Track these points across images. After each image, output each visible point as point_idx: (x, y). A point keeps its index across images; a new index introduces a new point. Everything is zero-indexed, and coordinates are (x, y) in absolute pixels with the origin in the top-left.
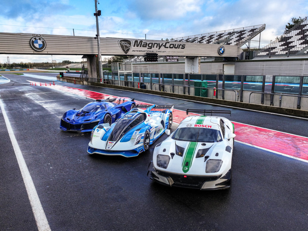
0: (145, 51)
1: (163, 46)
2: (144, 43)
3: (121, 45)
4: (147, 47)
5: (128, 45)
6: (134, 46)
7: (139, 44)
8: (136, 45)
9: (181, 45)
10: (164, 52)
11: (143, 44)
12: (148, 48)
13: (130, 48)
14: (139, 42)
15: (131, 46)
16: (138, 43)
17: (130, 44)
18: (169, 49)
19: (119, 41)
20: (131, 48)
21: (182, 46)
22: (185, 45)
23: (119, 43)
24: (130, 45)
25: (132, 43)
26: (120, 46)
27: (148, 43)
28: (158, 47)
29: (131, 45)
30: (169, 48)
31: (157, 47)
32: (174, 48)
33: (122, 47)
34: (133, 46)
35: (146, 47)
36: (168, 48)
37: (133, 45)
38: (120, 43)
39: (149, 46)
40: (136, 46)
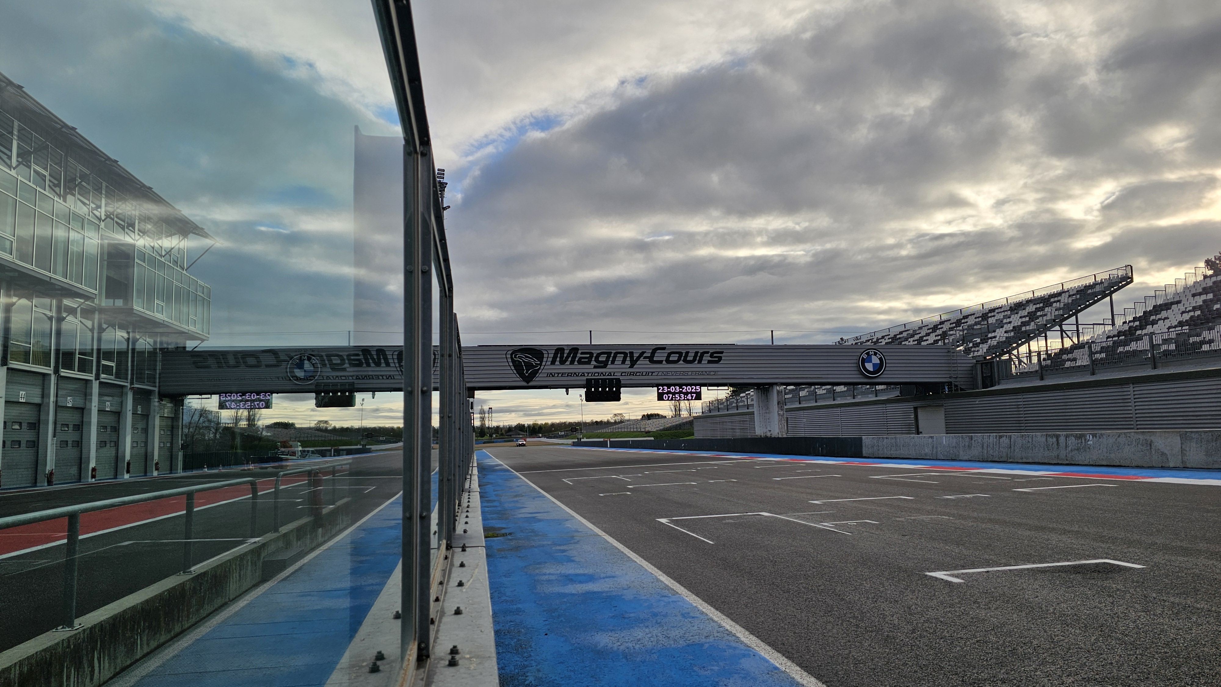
0: (586, 375)
1: (645, 358)
2: (582, 353)
3: (513, 361)
4: (593, 363)
5: (534, 361)
6: (553, 363)
7: (568, 357)
8: (558, 359)
9: (708, 352)
10: (647, 374)
11: (579, 355)
12: (595, 367)
13: (539, 369)
14: (566, 352)
15: (544, 363)
16: (565, 355)
17: (541, 358)
18: (665, 365)
19: (510, 352)
20: (542, 367)
21: (711, 356)
22: (722, 353)
23: (509, 356)
24: (541, 362)
25: (546, 356)
26: (511, 364)
27: (595, 352)
28: (628, 362)
29: (545, 359)
31: (623, 362)
33: (517, 366)
34: (549, 363)
35: (589, 363)
36: (660, 362)
37: (550, 360)
38: (512, 358)
39: (597, 360)
40: (557, 363)
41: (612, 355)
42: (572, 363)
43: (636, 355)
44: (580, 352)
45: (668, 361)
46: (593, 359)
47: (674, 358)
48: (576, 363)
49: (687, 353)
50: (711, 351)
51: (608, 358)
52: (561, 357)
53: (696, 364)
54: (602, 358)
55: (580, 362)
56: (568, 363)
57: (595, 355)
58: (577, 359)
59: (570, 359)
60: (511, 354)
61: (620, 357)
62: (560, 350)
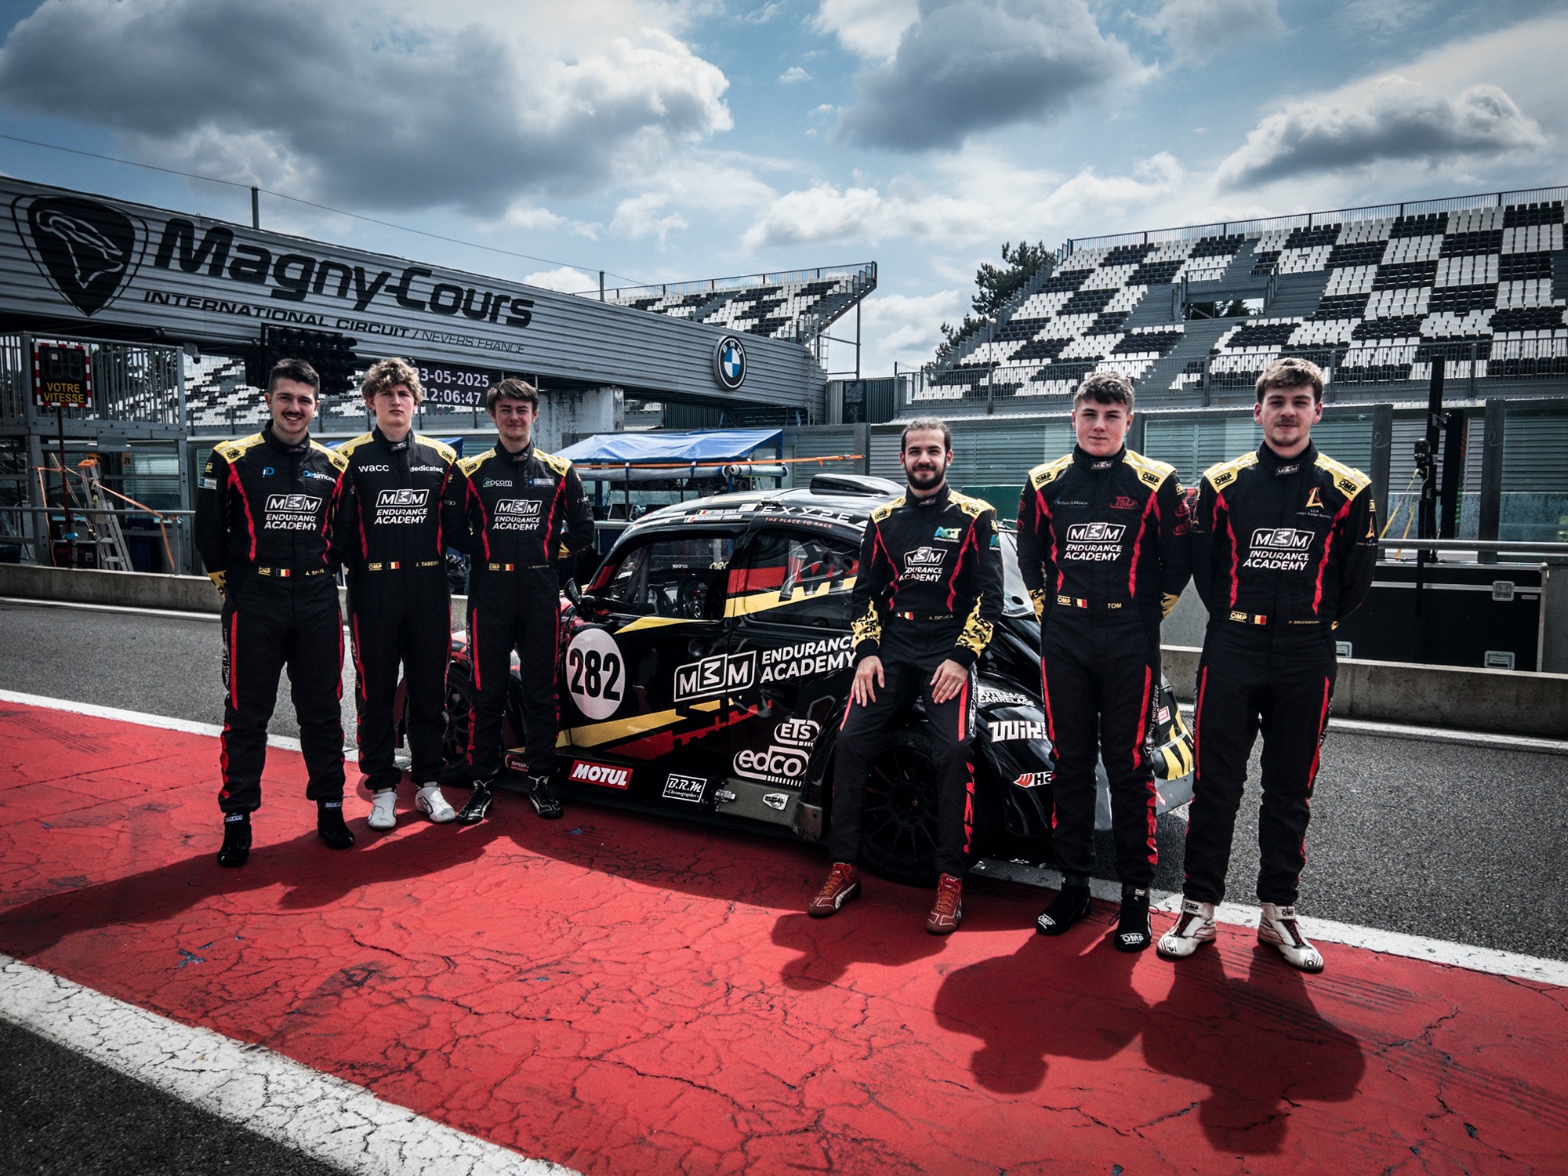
0: (254, 312)
1: (390, 289)
2: (241, 249)
3: (37, 234)
4: (271, 281)
5: (107, 248)
6: (162, 261)
7: (203, 252)
8: (176, 254)
9: (507, 299)
10: (394, 330)
11: (233, 252)
12: (276, 294)
13: (122, 273)
14: (200, 235)
15: (135, 259)
16: (196, 245)
17: (125, 240)
19: (26, 203)
20: (130, 270)
21: (514, 309)
22: (530, 304)
23: (22, 215)
24: (128, 252)
25: (140, 235)
26: (31, 242)
27: (277, 252)
28: (352, 294)
29: (138, 247)
30: (428, 308)
32: (460, 313)
33: (52, 252)
34: (149, 261)
35: (259, 279)
36: (419, 305)
37: (153, 250)
38: (32, 222)
39: (279, 276)
40: (174, 264)
41: (317, 268)
42: (215, 271)
43: (370, 279)
44: (235, 242)
45: (437, 308)
46: (271, 271)
47: (447, 300)
48: (226, 274)
49: (471, 292)
50: (514, 297)
51: (307, 273)
52: (186, 249)
53: (484, 324)
54: (293, 272)
55: (237, 274)
56: (204, 269)
57: (274, 260)
58: (228, 264)
59: (209, 259)
60: (31, 211)
61: (334, 279)
62: (179, 227)
